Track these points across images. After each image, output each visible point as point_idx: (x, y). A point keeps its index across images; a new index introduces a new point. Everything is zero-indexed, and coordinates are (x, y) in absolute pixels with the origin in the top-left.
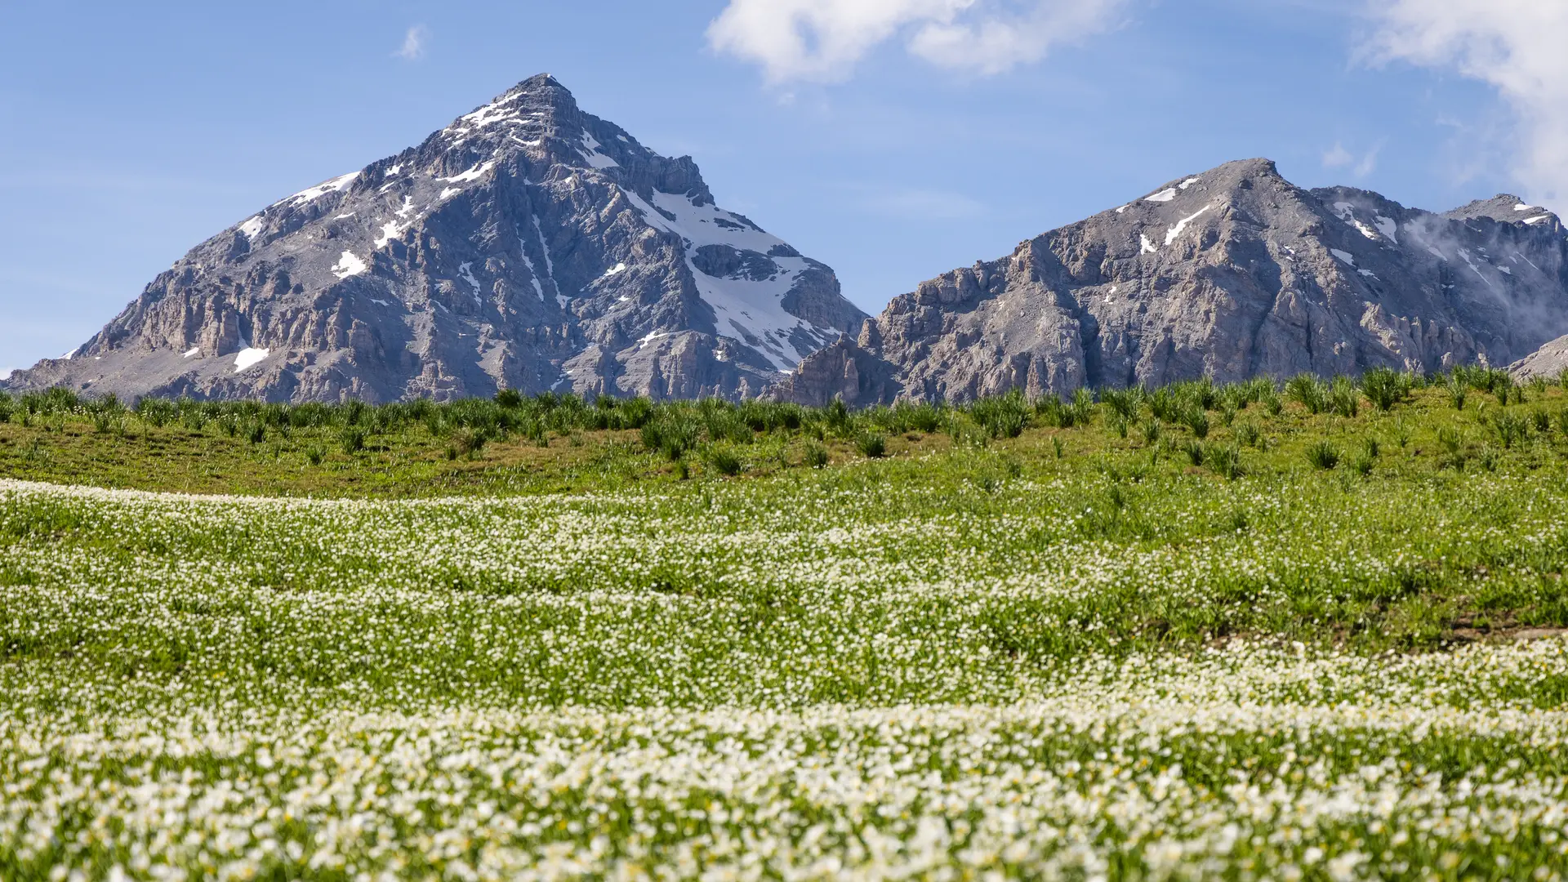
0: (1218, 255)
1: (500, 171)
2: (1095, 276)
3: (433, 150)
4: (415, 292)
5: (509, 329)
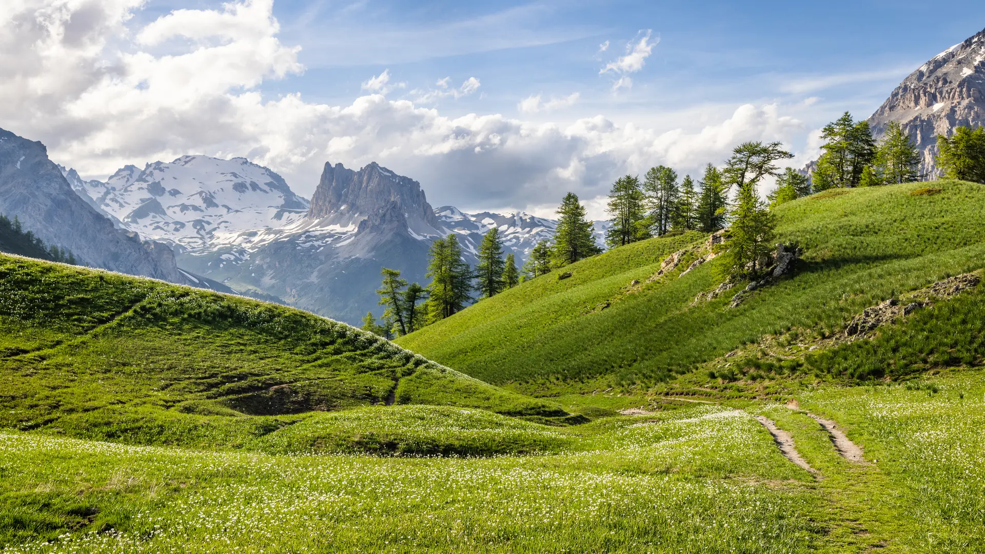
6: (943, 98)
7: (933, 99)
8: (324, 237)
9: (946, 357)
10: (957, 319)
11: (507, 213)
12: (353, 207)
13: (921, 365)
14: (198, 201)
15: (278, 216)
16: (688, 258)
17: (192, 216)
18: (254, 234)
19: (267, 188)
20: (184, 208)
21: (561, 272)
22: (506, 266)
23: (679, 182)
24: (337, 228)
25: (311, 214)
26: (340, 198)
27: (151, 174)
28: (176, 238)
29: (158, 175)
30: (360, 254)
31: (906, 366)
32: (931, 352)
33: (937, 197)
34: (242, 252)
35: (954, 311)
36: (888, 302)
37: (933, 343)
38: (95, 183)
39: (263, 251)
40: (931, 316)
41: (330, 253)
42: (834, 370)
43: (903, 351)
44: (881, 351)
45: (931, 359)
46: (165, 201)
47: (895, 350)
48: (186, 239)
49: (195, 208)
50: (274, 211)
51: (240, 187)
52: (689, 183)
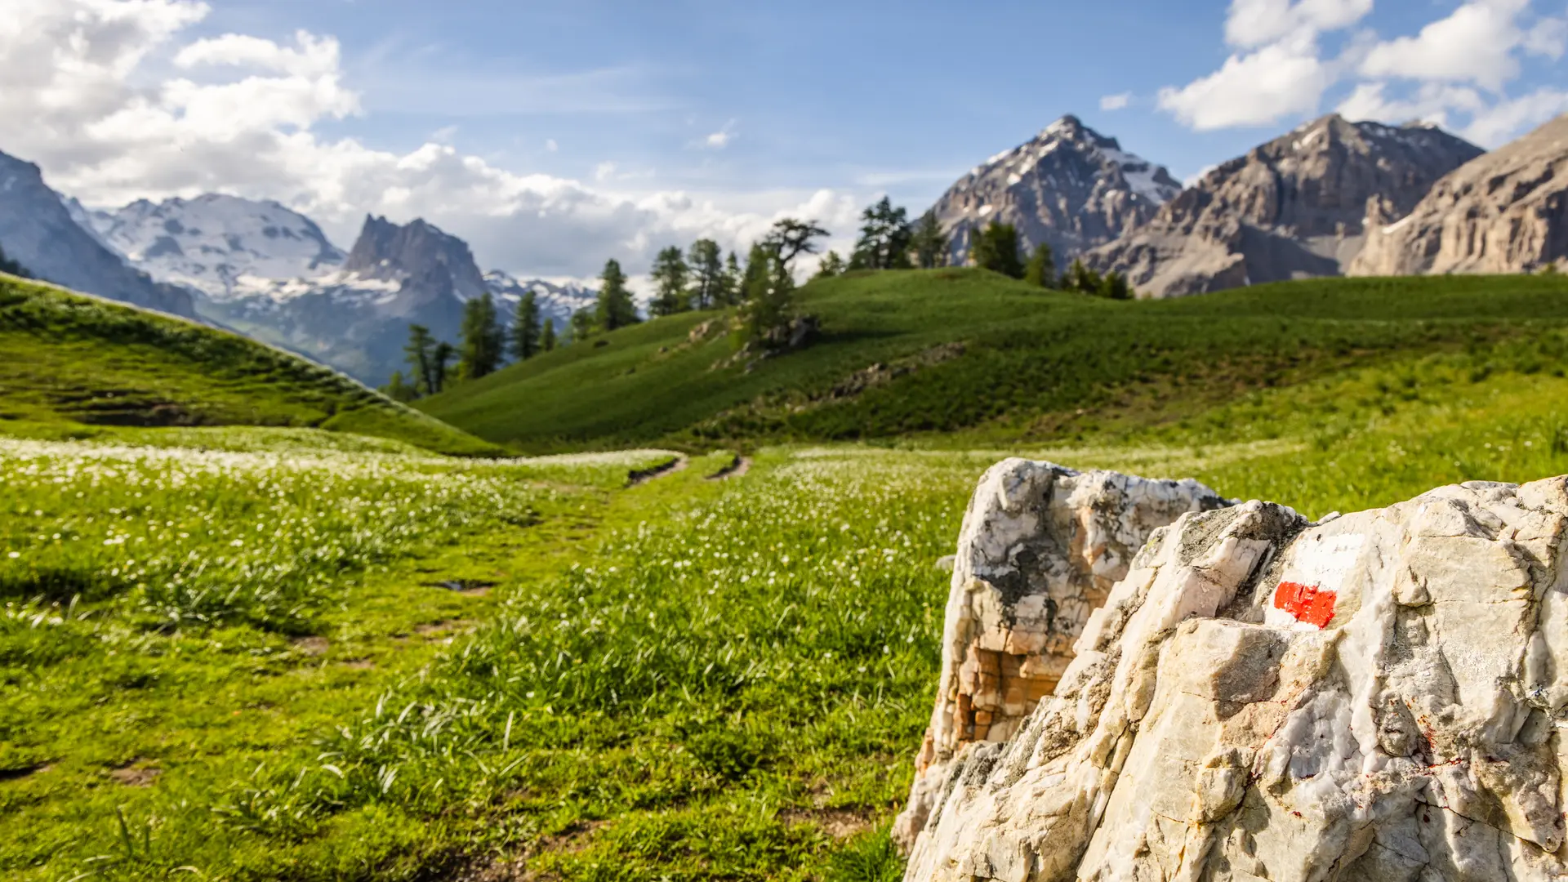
0: (1324, 146)
1: (1059, 147)
2: (1278, 158)
3: (1036, 141)
4: (1036, 185)
5: (1067, 195)
6: (990, 202)
7: (981, 202)
8: (361, 292)
9: (920, 421)
10: (938, 385)
11: (559, 282)
12: (396, 263)
13: (895, 428)
14: (224, 245)
15: (313, 266)
16: (716, 328)
17: (215, 259)
18: (284, 284)
19: (300, 235)
20: (206, 249)
21: (597, 339)
22: (543, 330)
23: (723, 256)
24: (375, 284)
25: (350, 267)
26: (381, 253)
27: (168, 210)
28: (195, 282)
29: (175, 212)
30: (403, 312)
31: (882, 428)
32: (908, 416)
33: (957, 282)
34: (270, 302)
35: (936, 378)
36: (877, 366)
37: (911, 407)
38: (102, 215)
39: (294, 302)
40: (915, 381)
41: (369, 310)
42: (812, 430)
43: (881, 414)
44: (859, 414)
45: (907, 422)
46: (183, 240)
47: (874, 412)
48: (208, 285)
49: (219, 251)
50: (307, 261)
51: (271, 232)
52: (733, 258)
